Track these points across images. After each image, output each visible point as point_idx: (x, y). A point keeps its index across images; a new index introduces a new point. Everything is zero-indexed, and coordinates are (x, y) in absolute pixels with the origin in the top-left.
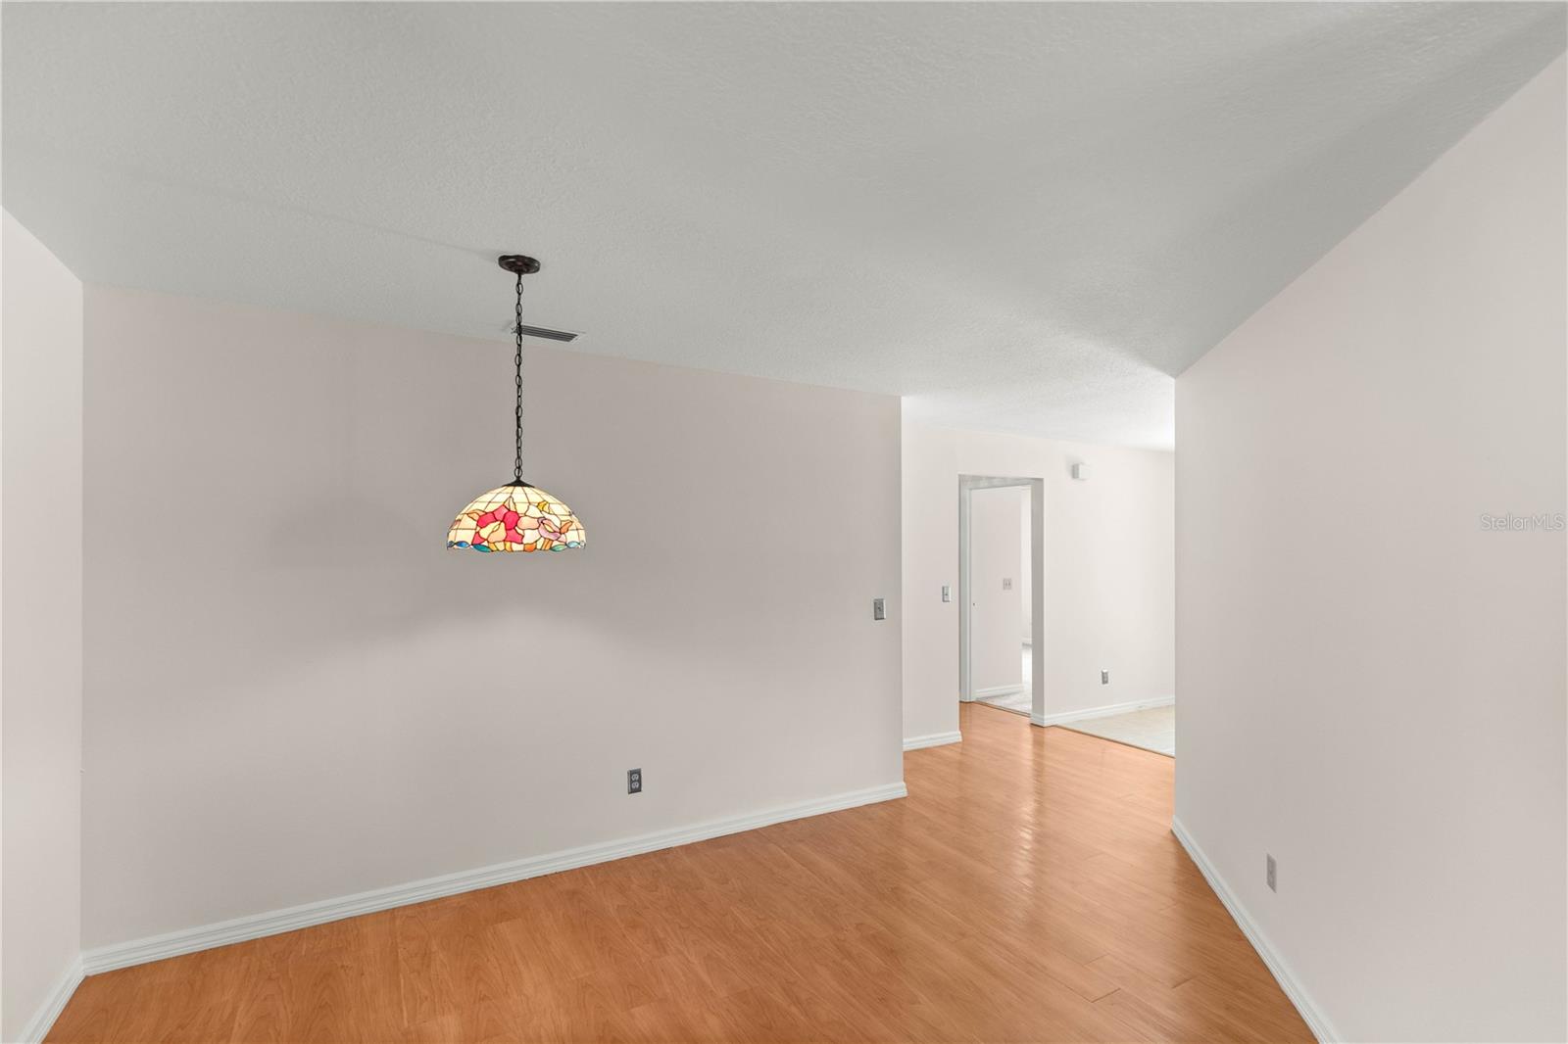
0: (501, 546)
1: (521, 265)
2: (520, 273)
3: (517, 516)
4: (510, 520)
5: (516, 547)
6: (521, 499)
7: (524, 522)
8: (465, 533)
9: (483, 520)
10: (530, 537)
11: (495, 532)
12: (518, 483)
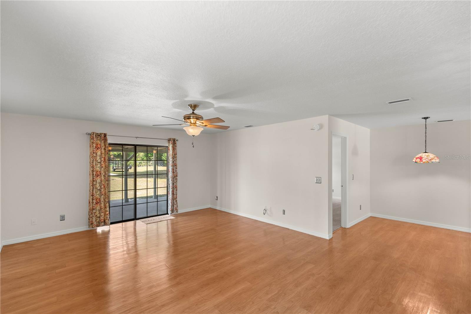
0: (419, 162)
1: (426, 118)
2: (426, 119)
3: (422, 158)
4: (421, 158)
5: (421, 162)
6: (424, 155)
7: (423, 159)
8: (414, 161)
9: (416, 159)
10: (424, 161)
11: (418, 160)
12: (426, 152)
